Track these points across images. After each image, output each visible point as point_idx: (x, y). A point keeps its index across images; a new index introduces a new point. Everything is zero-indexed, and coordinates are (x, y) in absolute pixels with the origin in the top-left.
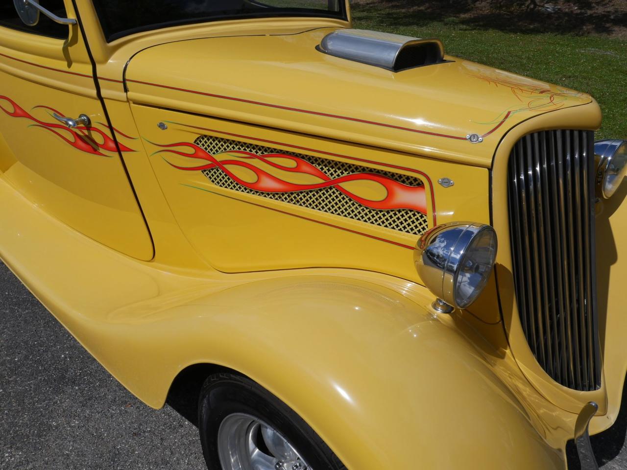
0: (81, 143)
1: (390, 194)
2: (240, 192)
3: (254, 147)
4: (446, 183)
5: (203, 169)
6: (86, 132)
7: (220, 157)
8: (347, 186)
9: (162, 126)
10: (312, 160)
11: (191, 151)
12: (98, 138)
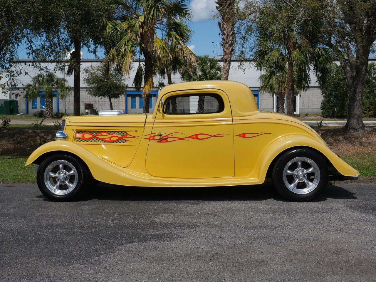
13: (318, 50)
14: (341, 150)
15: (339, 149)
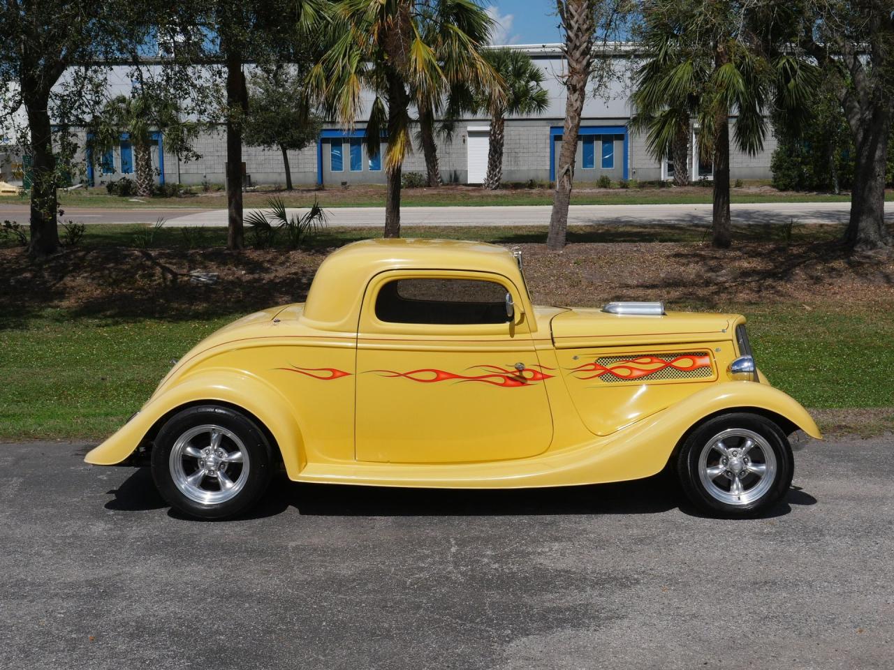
0: (510, 382)
1: (694, 362)
2: (620, 382)
3: (626, 357)
4: (717, 350)
5: (598, 376)
6: (518, 374)
7: (609, 367)
8: (675, 364)
9: (575, 358)
10: (657, 356)
11: (593, 367)
12: (527, 375)
13: (784, 63)
14: (838, 297)
15: (834, 293)
